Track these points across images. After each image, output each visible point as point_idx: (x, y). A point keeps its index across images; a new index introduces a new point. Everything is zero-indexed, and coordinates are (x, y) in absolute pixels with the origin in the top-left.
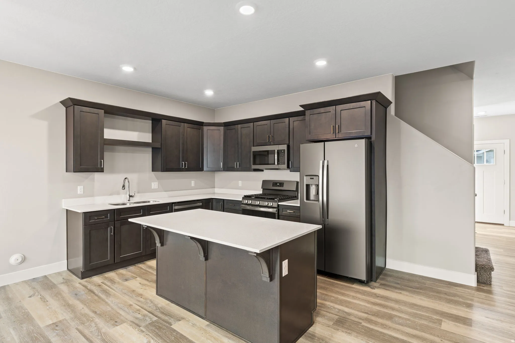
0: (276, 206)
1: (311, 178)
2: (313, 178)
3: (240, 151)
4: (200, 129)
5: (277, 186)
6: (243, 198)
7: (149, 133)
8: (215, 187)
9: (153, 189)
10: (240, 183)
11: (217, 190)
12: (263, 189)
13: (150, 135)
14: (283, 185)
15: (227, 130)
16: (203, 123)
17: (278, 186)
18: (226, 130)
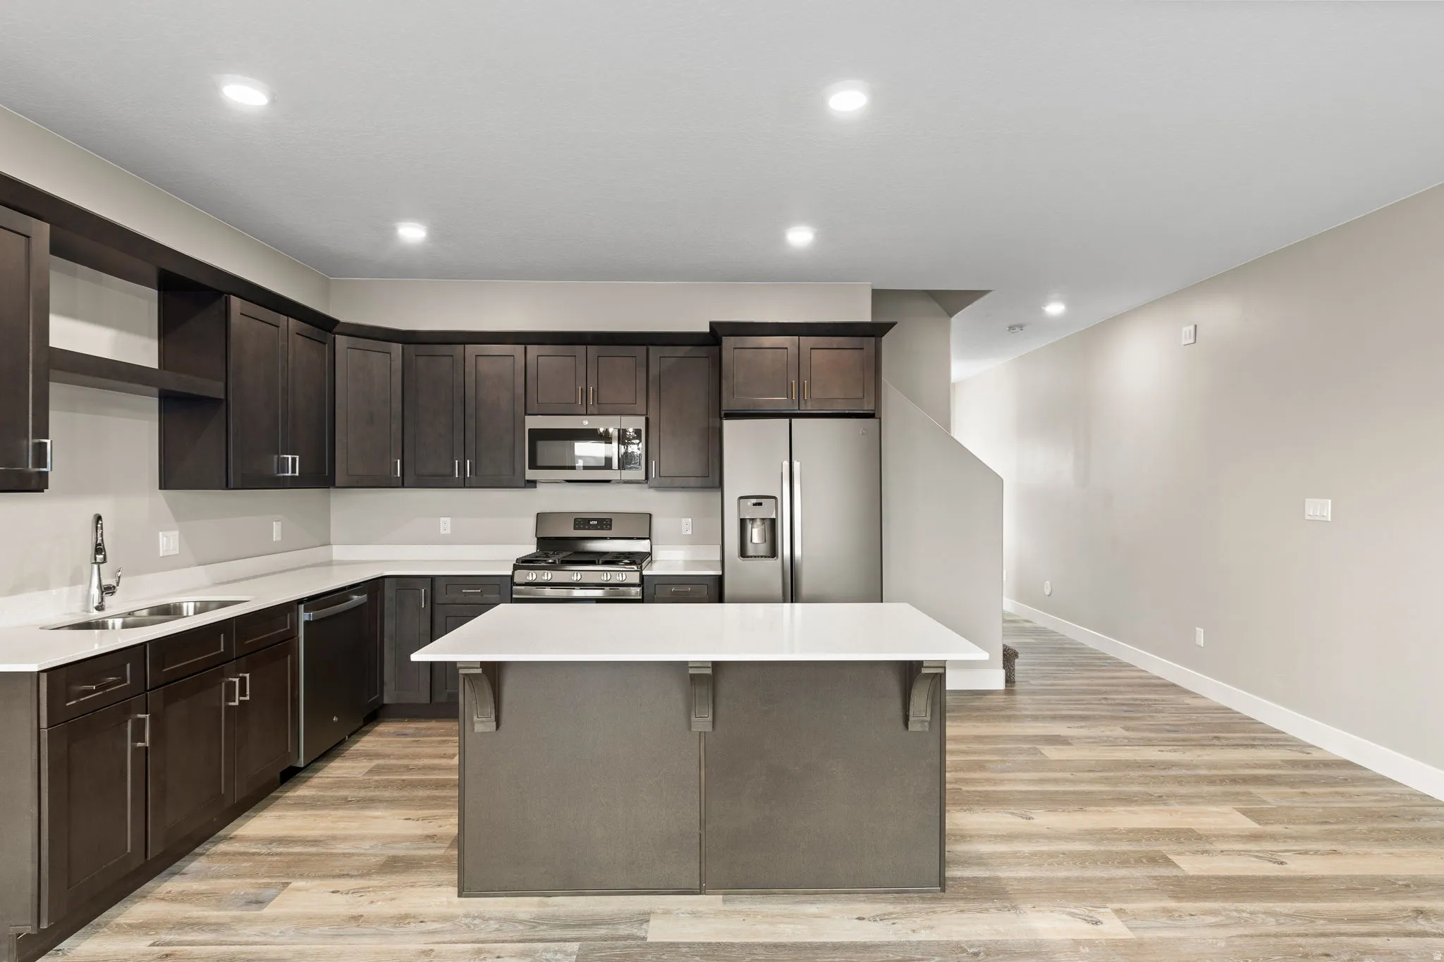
0: (637, 581)
1: (755, 505)
2: (760, 504)
3: (471, 423)
4: (325, 344)
5: (589, 529)
6: (516, 567)
7: (149, 336)
8: (332, 541)
9: (163, 557)
10: (445, 525)
11: (338, 552)
12: (538, 538)
13: (154, 345)
14: (611, 525)
15: (416, 356)
16: (336, 322)
17: (595, 528)
18: (414, 357)
